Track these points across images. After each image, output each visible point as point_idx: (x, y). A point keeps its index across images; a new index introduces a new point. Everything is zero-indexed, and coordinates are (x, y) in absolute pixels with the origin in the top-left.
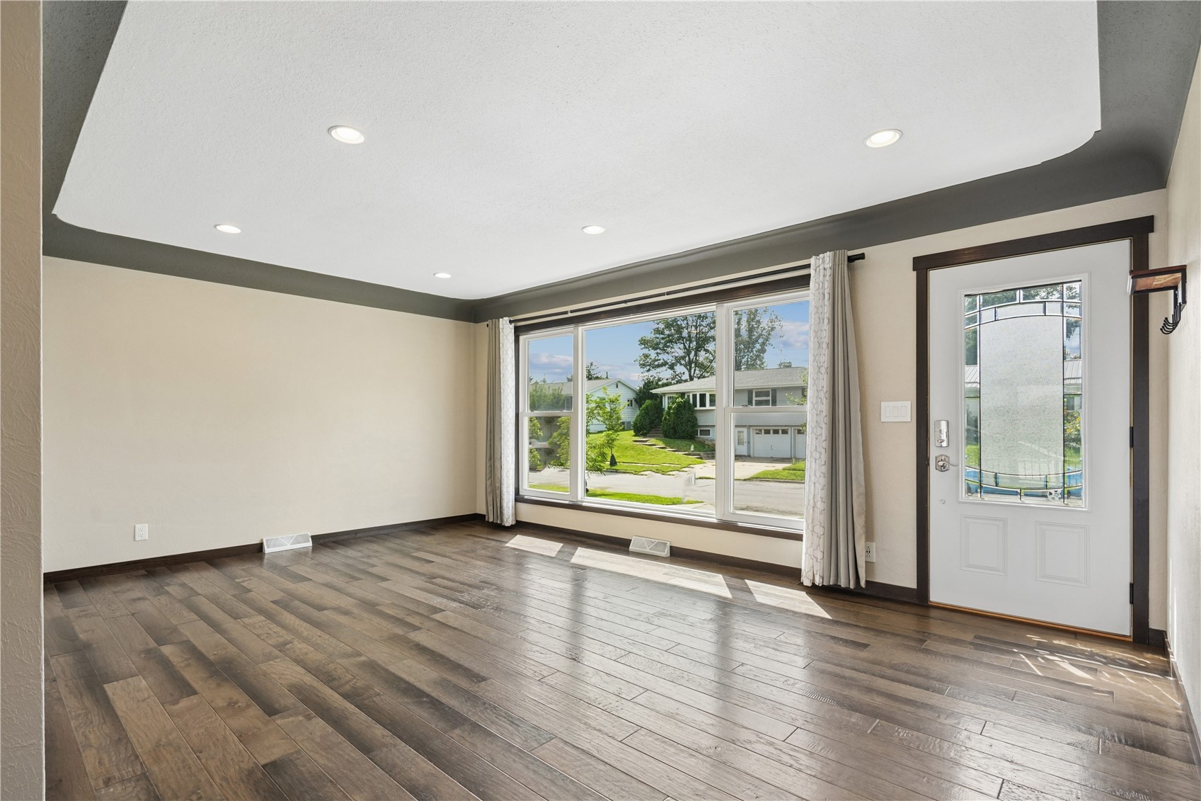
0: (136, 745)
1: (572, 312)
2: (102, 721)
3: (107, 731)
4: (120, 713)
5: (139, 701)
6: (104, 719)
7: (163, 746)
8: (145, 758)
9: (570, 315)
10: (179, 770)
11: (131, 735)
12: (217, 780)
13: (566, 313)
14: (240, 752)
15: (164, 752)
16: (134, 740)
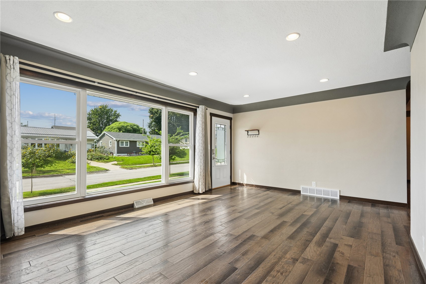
0: (382, 260)
1: (98, 83)
2: (391, 278)
3: (390, 272)
4: (383, 276)
5: (372, 278)
6: (390, 279)
7: (374, 255)
8: (381, 256)
9: (96, 84)
10: (374, 248)
11: (382, 265)
12: (366, 241)
13: (94, 82)
14: (356, 243)
15: (375, 254)
16: (382, 263)
